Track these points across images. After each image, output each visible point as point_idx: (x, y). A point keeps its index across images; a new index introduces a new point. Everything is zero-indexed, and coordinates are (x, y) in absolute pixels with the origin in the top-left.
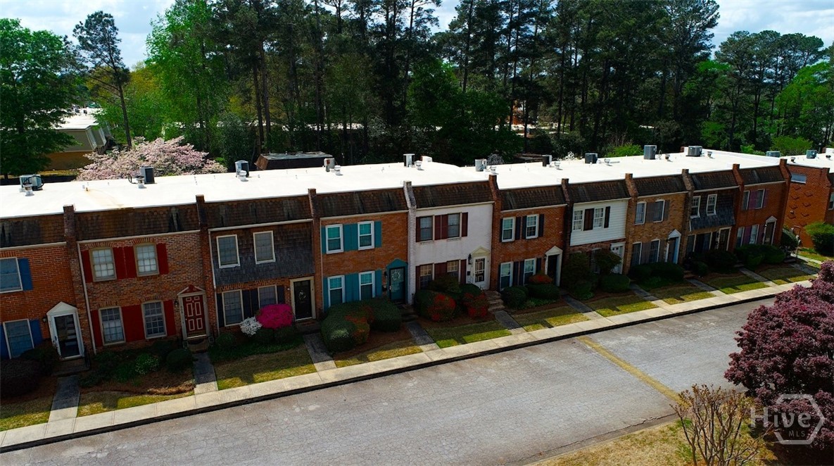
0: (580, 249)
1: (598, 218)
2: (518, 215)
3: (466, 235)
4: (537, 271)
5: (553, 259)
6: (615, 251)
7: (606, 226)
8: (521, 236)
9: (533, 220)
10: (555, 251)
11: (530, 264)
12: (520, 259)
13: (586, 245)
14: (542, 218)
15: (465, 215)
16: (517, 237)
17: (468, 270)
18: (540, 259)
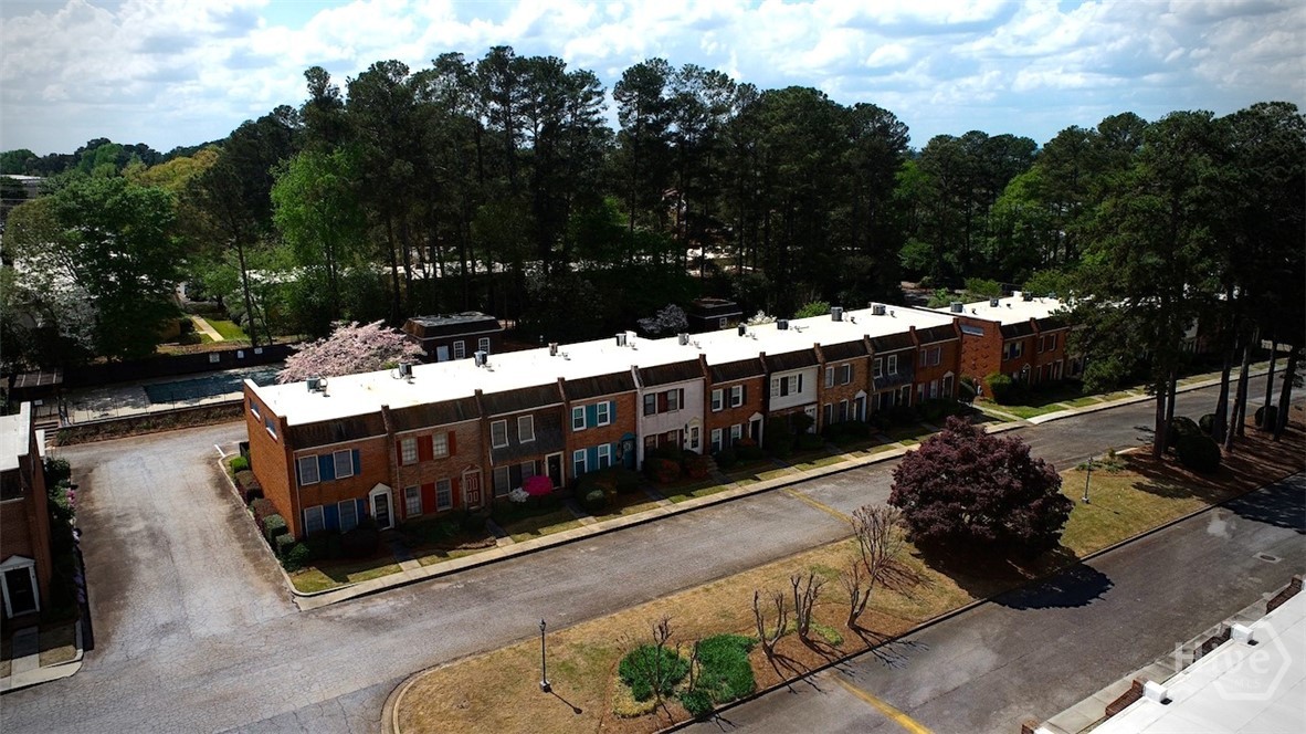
0: (778, 414)
1: (792, 385)
2: (725, 387)
3: (683, 408)
4: (742, 436)
5: (756, 423)
6: (808, 414)
7: (800, 391)
8: (728, 405)
9: (737, 390)
10: (757, 416)
11: (737, 430)
12: (728, 425)
13: (783, 409)
14: (744, 388)
15: (682, 391)
16: (725, 406)
17: (685, 437)
18: (745, 424)
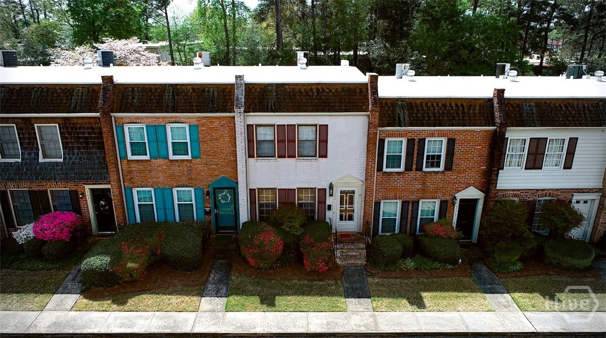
0: (516, 196)
1: (554, 154)
2: (410, 136)
3: (326, 156)
4: (440, 217)
5: (468, 206)
7: (568, 166)
8: (414, 166)
9: (436, 145)
10: (472, 193)
11: (429, 207)
12: (413, 197)
13: (527, 191)
14: (451, 143)
15: (324, 129)
16: (408, 168)
17: (328, 203)
18: (446, 201)
